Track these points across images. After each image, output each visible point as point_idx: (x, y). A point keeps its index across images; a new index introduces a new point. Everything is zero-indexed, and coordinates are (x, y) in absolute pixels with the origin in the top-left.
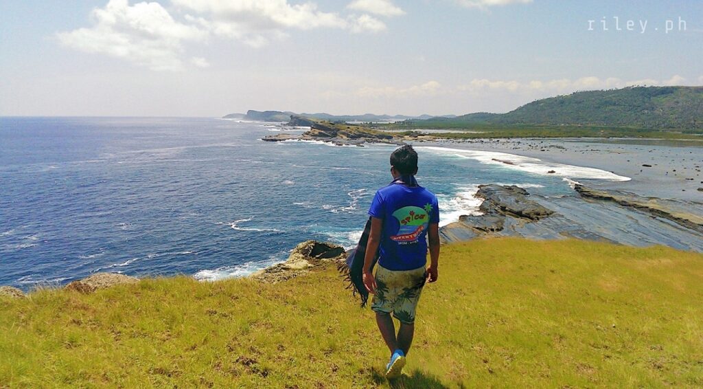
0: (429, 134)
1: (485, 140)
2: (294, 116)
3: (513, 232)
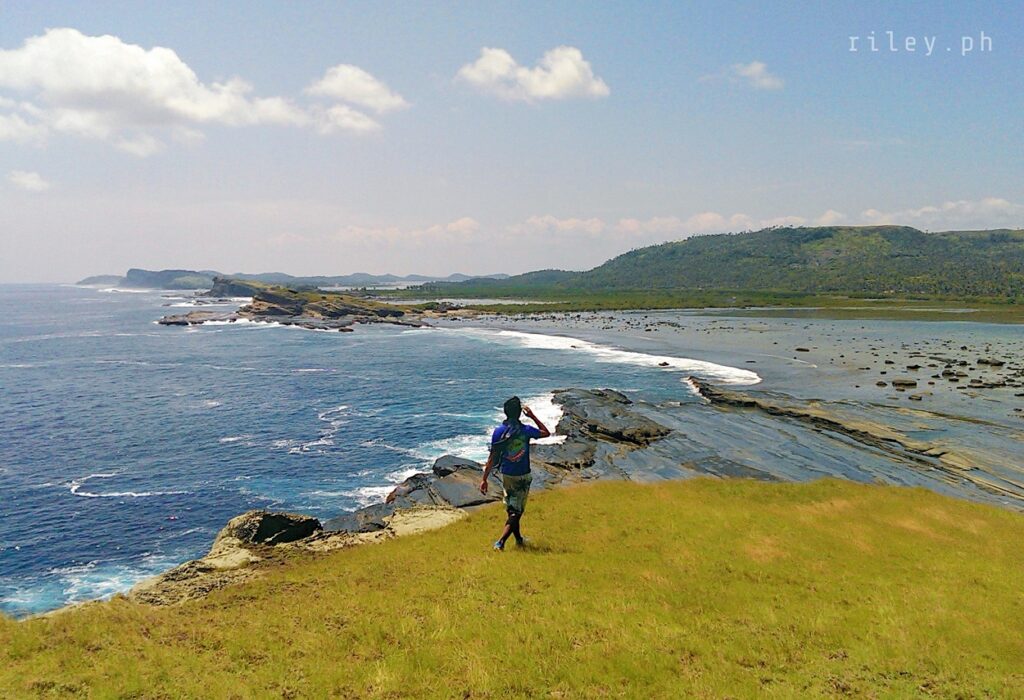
0: (467, 307)
1: (558, 315)
2: (220, 278)
3: (609, 468)
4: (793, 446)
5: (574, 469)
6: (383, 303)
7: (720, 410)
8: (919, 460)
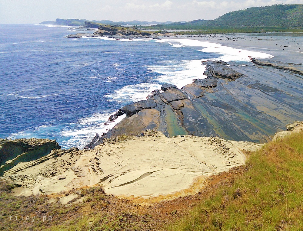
0: (172, 32)
2: (87, 22)
3: (222, 87)
4: (285, 79)
5: (210, 88)
6: (143, 31)
7: (259, 67)
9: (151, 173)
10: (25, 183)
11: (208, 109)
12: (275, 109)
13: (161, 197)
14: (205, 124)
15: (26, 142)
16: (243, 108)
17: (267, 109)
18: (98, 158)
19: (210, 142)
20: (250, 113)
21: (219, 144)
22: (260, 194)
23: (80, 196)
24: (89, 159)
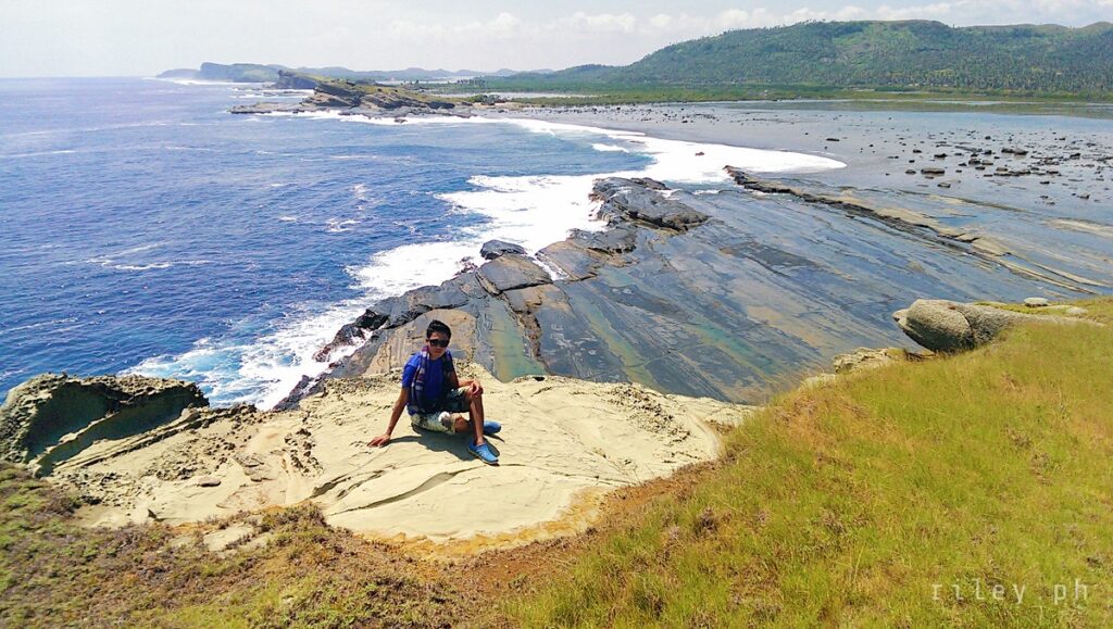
0: (513, 100)
1: (599, 108)
2: (285, 72)
3: (650, 253)
4: (829, 231)
5: (616, 254)
6: (434, 96)
7: (755, 197)
8: (951, 246)
9: (454, 474)
10: (109, 494)
11: (607, 312)
12: (801, 316)
13: (482, 539)
14: (601, 352)
15: (115, 386)
16: (708, 311)
17: (778, 316)
18: (309, 430)
19: (616, 398)
20: (729, 326)
21: (643, 403)
22: (771, 526)
23: (260, 529)
24: (285, 435)
